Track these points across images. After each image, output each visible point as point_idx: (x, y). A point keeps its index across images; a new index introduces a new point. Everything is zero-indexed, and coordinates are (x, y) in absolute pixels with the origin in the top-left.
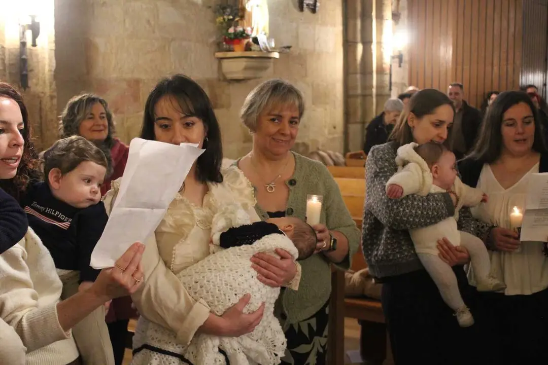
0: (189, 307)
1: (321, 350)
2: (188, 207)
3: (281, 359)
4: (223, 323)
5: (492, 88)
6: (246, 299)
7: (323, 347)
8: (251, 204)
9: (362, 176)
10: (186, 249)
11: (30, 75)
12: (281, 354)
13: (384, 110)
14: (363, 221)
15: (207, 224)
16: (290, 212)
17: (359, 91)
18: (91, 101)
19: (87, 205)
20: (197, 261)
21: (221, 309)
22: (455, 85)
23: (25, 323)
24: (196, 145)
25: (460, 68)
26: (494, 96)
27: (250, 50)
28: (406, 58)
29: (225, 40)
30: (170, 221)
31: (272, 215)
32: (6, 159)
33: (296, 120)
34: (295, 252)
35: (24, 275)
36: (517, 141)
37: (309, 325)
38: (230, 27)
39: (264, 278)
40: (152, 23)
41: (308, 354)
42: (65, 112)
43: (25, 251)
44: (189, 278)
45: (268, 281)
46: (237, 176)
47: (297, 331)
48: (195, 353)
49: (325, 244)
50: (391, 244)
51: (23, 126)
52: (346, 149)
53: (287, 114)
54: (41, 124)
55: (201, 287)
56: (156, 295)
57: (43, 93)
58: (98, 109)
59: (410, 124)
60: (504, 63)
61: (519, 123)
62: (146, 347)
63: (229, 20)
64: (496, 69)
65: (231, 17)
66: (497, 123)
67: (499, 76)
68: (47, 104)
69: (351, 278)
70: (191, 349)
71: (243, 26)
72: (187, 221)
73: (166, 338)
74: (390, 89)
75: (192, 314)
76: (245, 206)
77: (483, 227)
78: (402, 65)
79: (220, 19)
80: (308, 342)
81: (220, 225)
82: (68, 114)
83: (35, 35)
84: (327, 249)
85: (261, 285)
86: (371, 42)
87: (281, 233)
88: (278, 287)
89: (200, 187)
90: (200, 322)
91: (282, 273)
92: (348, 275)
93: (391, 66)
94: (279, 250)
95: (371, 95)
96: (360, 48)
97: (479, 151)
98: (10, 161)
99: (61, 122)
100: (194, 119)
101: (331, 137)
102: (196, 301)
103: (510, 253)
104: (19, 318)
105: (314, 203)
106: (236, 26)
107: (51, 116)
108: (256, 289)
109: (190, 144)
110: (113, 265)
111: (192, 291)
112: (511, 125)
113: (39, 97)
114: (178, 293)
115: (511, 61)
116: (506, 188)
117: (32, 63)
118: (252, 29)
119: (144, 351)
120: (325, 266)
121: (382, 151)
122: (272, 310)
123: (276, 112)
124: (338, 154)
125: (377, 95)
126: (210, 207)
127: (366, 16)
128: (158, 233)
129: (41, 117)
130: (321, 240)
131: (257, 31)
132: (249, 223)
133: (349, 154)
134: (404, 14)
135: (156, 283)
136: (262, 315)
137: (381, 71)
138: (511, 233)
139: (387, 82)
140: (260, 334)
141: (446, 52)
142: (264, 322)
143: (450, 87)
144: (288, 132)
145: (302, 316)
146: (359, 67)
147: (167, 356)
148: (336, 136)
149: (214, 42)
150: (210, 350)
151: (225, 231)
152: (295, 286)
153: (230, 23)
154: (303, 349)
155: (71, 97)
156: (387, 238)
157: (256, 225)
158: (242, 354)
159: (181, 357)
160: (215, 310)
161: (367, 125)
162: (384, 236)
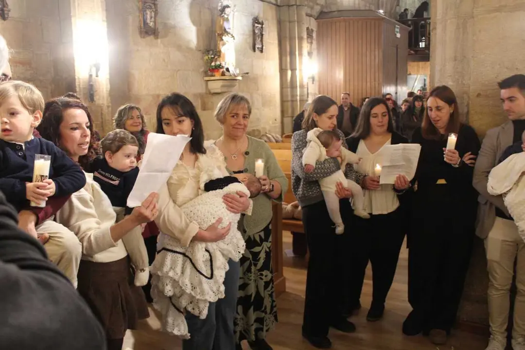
0: (187, 225)
1: (268, 250)
2: (186, 168)
3: (242, 254)
4: (207, 234)
5: (366, 95)
6: (220, 221)
7: (269, 248)
8: (223, 165)
9: (289, 149)
10: (184, 193)
11: (95, 94)
12: (242, 252)
13: (304, 109)
14: (292, 175)
15: (197, 178)
16: (246, 171)
17: (289, 98)
18: (131, 108)
19: (129, 170)
20: (191, 200)
21: (205, 226)
22: (346, 94)
23: (92, 238)
24: (187, 136)
25: (348, 83)
26: (367, 100)
27: (225, 75)
28: (316, 78)
29: (210, 70)
30: (175, 177)
31: (235, 173)
32: (81, 144)
33: (247, 116)
34: (248, 193)
35: (92, 211)
36: (379, 126)
37: (260, 236)
38: (212, 62)
39: (230, 209)
40: (166, 61)
41: (260, 252)
42: (116, 115)
43: (92, 198)
44: (187, 209)
45: (232, 209)
46: (214, 150)
47: (253, 239)
48: (192, 252)
49: (267, 187)
50: (306, 188)
51: (89, 124)
52: (283, 133)
53: (241, 113)
54: (102, 122)
55: (194, 214)
56: (168, 219)
57: (102, 104)
58: (136, 113)
59: (315, 119)
60: (373, 80)
61: (380, 116)
62: (164, 249)
63: (212, 58)
64: (368, 84)
65: (213, 56)
66: (368, 116)
67: (371, 87)
68: (105, 110)
69: (286, 208)
70: (189, 249)
71: (220, 62)
72: (185, 176)
73: (175, 244)
74: (308, 97)
75: (189, 229)
76: (219, 168)
77: (360, 176)
78: (314, 82)
79: (206, 57)
80: (259, 245)
81: (204, 179)
82: (118, 117)
83: (98, 70)
84: (269, 191)
85: (229, 212)
86: (296, 69)
87: (239, 182)
88: (239, 213)
89: (193, 157)
90: (193, 234)
91: (241, 205)
92: (284, 206)
93: (308, 83)
94: (239, 192)
95: (296, 101)
96: (289, 73)
97: (357, 132)
98: (82, 145)
99: (114, 121)
100: (184, 118)
101: (274, 125)
102: (191, 222)
103: (375, 190)
104: (89, 236)
105: (260, 164)
106: (216, 61)
107: (108, 117)
108: (225, 214)
109: (183, 135)
110: (140, 205)
111: (189, 217)
112: (375, 117)
113: (101, 107)
114: (181, 217)
115: (377, 80)
116: (372, 154)
117: (96, 87)
118: (225, 63)
119: (163, 251)
120: (267, 200)
121: (299, 135)
122: (236, 226)
123: (234, 112)
124: (277, 135)
125: (300, 100)
126: (198, 168)
127: (292, 54)
128: (169, 184)
129: (102, 118)
130: (264, 185)
131: (228, 64)
132: (222, 177)
133: (284, 135)
134: (315, 53)
135: (168, 212)
136: (229, 229)
137: (302, 86)
138: (376, 179)
139: (306, 93)
140: (229, 241)
141: (339, 75)
142: (231, 233)
143: (343, 95)
144: (242, 123)
145: (256, 231)
146: (289, 84)
147: (176, 254)
148: (277, 125)
149: (203, 71)
150: (200, 250)
151: (208, 182)
152: (249, 212)
153: (212, 60)
154: (257, 249)
155: (120, 107)
156: (304, 184)
157: (226, 178)
158: (219, 251)
159: (184, 254)
160: (201, 226)
161: (294, 118)
162: (302, 183)
